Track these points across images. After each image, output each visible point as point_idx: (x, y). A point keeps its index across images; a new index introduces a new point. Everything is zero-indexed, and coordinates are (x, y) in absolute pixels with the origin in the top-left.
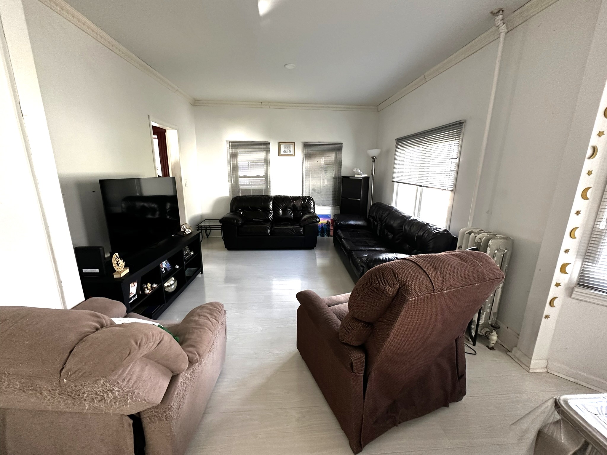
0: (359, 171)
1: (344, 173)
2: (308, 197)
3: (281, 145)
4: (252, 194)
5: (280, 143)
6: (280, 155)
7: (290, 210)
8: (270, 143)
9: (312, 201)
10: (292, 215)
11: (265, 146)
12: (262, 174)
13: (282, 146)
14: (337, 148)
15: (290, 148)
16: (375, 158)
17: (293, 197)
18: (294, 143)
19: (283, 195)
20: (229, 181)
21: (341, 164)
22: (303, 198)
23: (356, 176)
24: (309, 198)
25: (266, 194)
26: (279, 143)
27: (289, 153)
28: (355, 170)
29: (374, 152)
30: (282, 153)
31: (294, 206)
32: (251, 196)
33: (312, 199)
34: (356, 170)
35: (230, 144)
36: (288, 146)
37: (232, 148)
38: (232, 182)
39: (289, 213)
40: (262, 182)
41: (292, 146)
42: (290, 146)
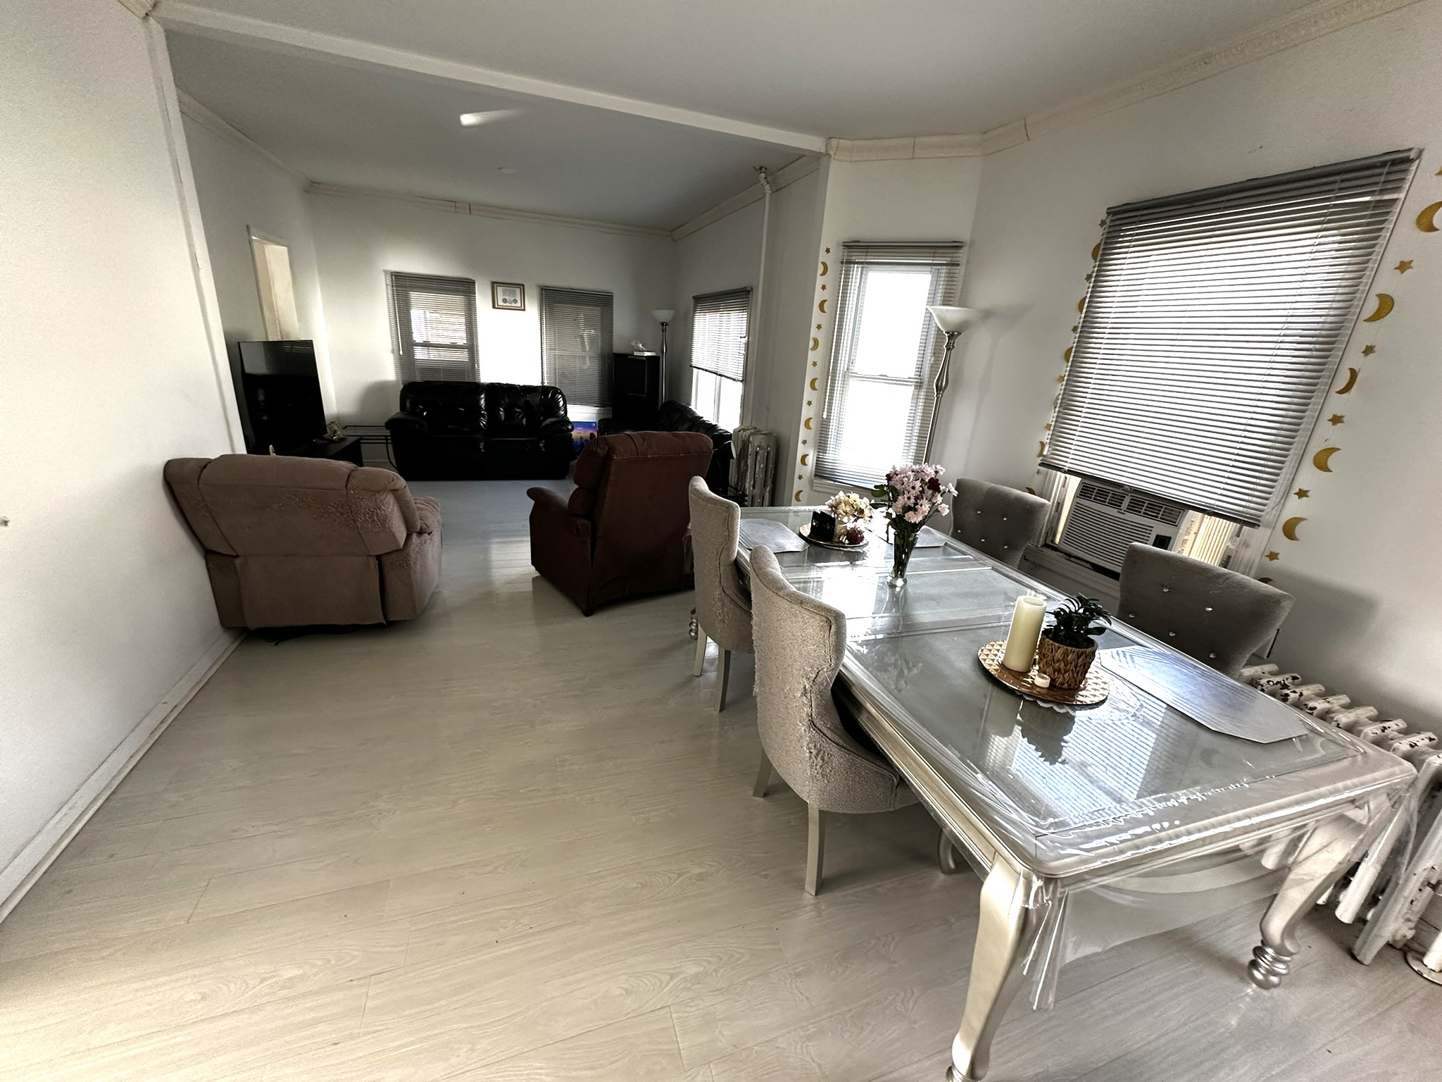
0: (641, 346)
1: (618, 348)
2: (553, 387)
3: (498, 288)
4: (442, 378)
5: (495, 285)
6: (496, 306)
7: (519, 410)
8: (474, 283)
9: (560, 396)
10: (525, 420)
11: (464, 287)
12: (462, 341)
13: (500, 290)
14: (603, 301)
15: (515, 295)
16: (667, 325)
17: (524, 386)
18: (523, 285)
19: (505, 383)
20: (393, 351)
21: (611, 332)
22: (543, 390)
23: (636, 354)
24: (555, 391)
25: (471, 380)
26: (493, 283)
27: (514, 305)
28: (633, 343)
29: (664, 315)
30: (501, 303)
31: (527, 402)
32: (441, 382)
33: (561, 393)
34: (636, 343)
35: (394, 277)
36: (511, 290)
37: (396, 286)
38: (401, 353)
39: (519, 416)
40: (463, 356)
41: (518, 291)
42: (515, 291)
